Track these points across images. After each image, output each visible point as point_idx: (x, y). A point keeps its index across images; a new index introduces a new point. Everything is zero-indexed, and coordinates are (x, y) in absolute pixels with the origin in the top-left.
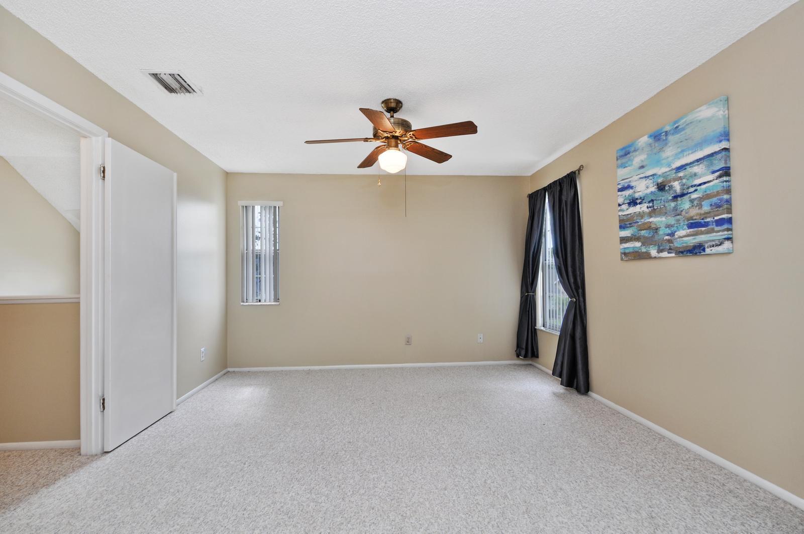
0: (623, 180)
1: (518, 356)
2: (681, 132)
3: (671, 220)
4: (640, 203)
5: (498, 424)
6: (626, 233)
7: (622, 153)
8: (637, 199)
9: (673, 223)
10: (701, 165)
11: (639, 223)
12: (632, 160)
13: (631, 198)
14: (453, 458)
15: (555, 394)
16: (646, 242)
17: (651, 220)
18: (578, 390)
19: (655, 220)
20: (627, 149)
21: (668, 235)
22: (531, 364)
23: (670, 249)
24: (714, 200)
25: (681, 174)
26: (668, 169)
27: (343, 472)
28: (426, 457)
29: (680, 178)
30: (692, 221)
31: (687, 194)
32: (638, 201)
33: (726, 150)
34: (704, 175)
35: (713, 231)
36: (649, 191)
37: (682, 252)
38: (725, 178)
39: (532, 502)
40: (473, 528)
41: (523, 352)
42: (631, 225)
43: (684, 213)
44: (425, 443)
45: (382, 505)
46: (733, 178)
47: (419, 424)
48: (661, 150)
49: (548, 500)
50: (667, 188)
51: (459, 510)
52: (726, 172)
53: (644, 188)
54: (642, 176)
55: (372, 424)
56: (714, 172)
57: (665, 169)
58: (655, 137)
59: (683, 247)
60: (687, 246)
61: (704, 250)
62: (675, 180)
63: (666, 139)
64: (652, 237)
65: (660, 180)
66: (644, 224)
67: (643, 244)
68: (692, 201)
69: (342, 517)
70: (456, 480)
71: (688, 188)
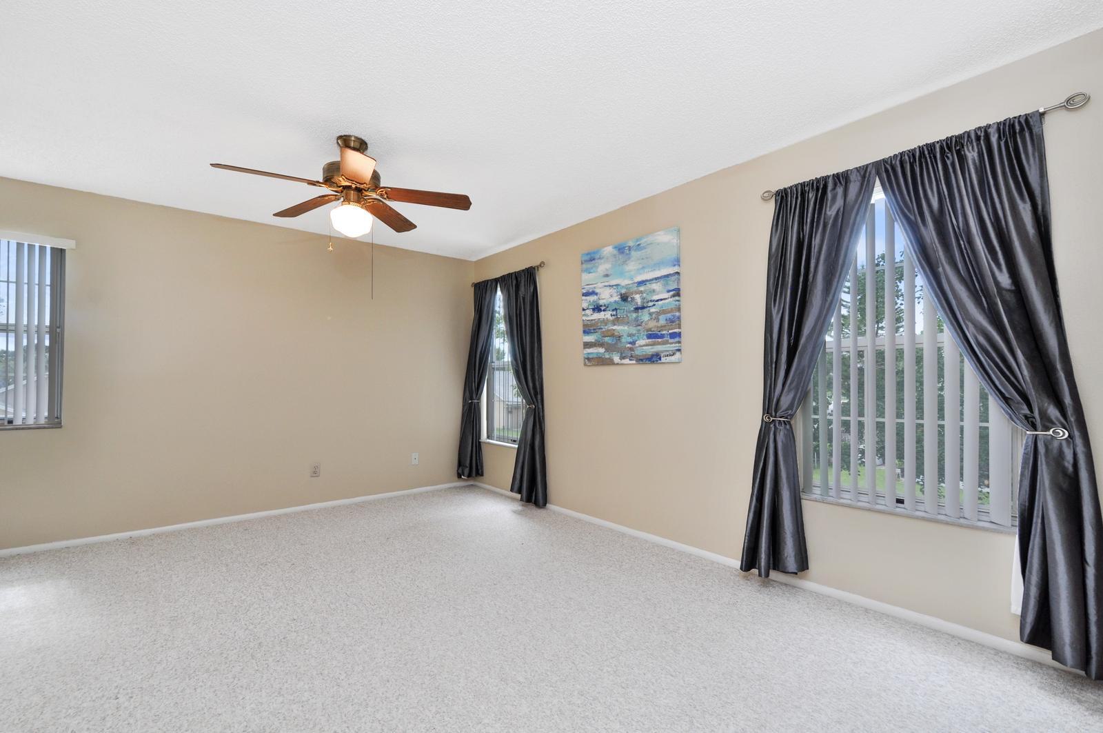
0: (588, 285)
1: (459, 476)
2: (642, 250)
3: (633, 330)
4: (604, 311)
5: (476, 554)
6: (590, 338)
7: (587, 258)
8: (601, 306)
9: (634, 332)
10: (659, 284)
11: (604, 330)
12: (597, 267)
13: (595, 304)
14: (449, 600)
15: (515, 512)
16: (610, 348)
17: (615, 327)
18: (537, 504)
19: (618, 328)
20: (592, 255)
21: (630, 343)
22: (472, 485)
23: (632, 356)
24: (669, 316)
25: (642, 289)
26: (630, 282)
27: (313, 657)
28: (416, 608)
29: (641, 292)
30: (650, 332)
31: (647, 307)
32: (603, 308)
33: (678, 273)
34: (660, 292)
35: (667, 343)
36: (612, 300)
37: (642, 360)
38: (677, 298)
39: (552, 618)
40: (513, 659)
41: (467, 471)
42: (595, 331)
43: (644, 324)
44: (404, 593)
45: (396, 673)
46: (682, 298)
47: (382, 575)
48: (624, 262)
49: (565, 611)
50: (629, 299)
51: (488, 648)
52: (677, 293)
53: (607, 296)
54: (607, 284)
55: (312, 589)
56: (669, 291)
57: (627, 282)
58: (619, 249)
59: (643, 355)
60: (646, 355)
61: (660, 359)
62: (637, 293)
63: (629, 254)
64: (615, 344)
65: (623, 291)
66: (608, 330)
67: (607, 350)
68: (651, 314)
69: (352, 705)
70: (467, 621)
71: (648, 302)
